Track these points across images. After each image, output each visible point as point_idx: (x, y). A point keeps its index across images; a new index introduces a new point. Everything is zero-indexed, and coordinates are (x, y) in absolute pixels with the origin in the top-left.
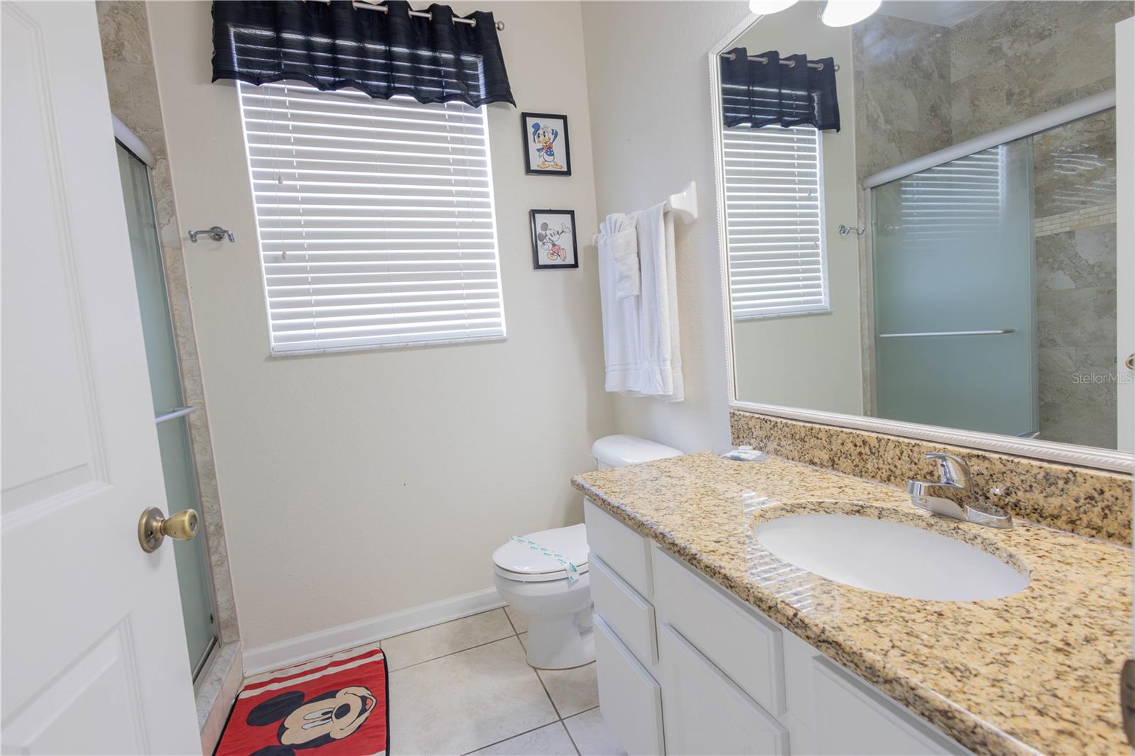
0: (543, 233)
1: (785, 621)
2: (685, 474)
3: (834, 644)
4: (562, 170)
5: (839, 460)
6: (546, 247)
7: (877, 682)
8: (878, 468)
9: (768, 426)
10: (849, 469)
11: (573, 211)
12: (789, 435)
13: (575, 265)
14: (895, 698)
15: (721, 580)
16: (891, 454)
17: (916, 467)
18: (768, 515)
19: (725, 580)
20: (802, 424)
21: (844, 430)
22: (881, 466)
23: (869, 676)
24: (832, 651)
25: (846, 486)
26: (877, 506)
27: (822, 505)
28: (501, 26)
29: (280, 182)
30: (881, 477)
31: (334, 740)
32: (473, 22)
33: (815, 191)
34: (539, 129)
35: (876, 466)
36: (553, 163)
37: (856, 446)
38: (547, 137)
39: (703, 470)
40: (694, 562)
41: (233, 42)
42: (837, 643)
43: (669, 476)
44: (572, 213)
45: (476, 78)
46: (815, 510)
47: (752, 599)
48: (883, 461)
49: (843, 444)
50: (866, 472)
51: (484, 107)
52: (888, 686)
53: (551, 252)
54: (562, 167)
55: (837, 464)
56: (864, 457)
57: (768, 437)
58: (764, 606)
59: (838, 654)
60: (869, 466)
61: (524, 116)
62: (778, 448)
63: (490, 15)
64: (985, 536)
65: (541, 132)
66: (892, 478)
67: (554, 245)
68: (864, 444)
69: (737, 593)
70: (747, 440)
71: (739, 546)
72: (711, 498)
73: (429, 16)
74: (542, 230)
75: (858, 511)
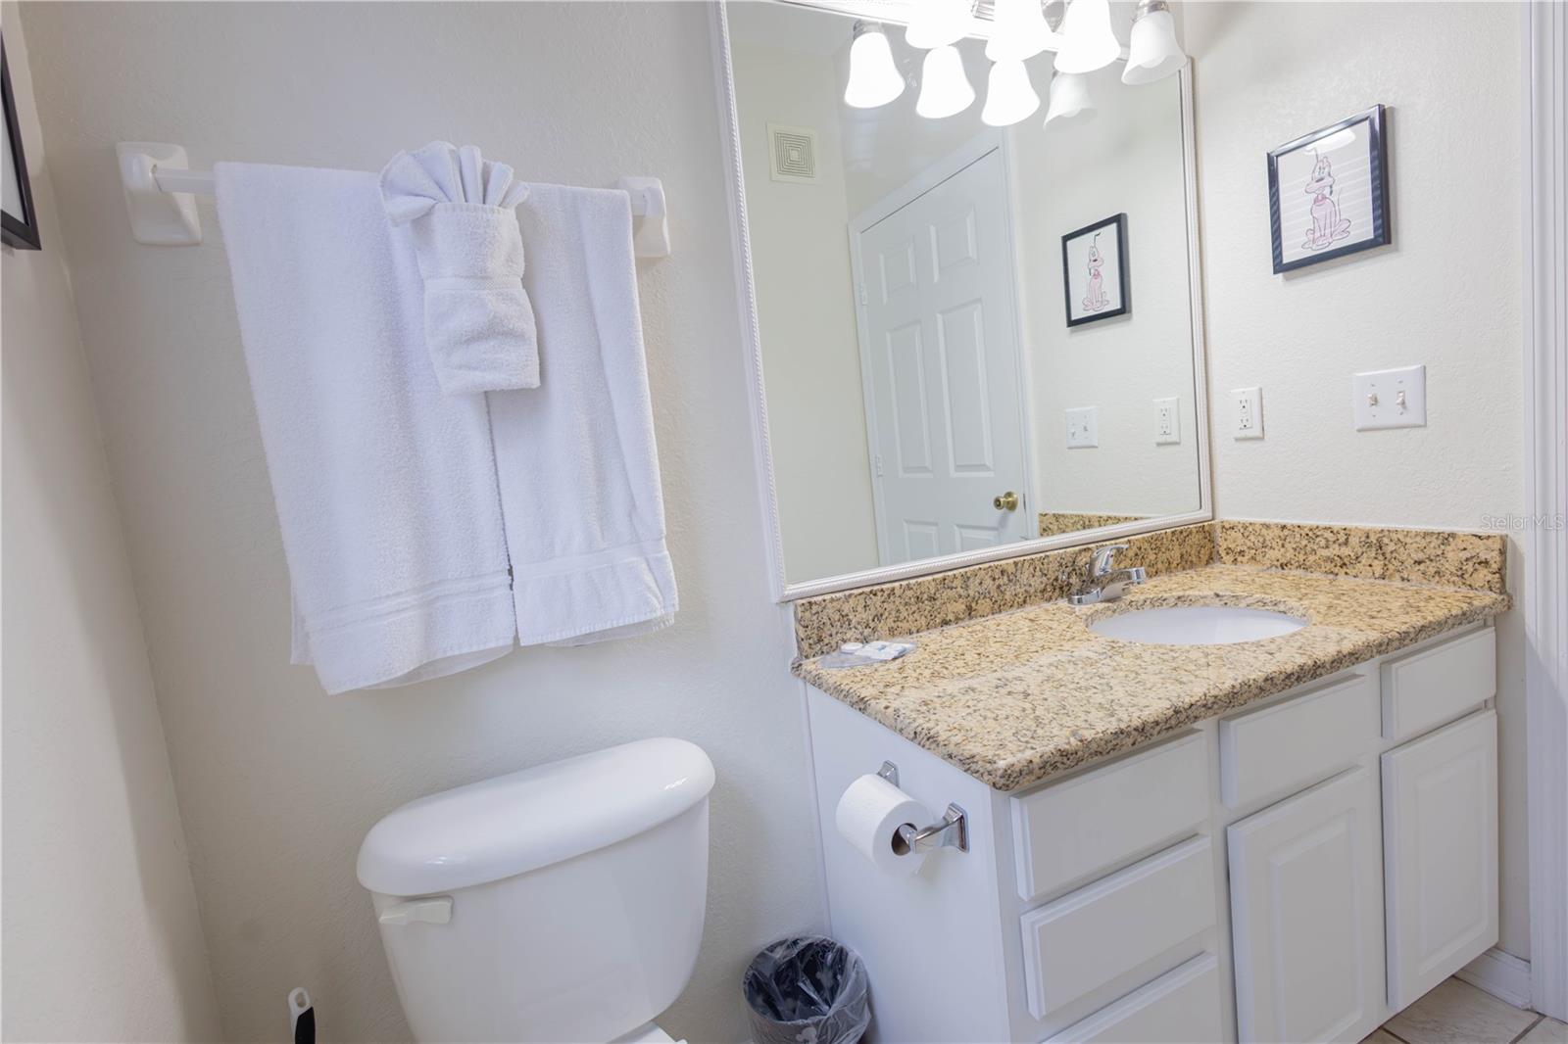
5: (977, 604)
8: (1015, 595)
9: (878, 599)
10: (987, 609)
12: (912, 600)
16: (1026, 574)
20: (930, 578)
21: (981, 566)
22: (1018, 591)
30: (1017, 602)
35: (1013, 593)
37: (994, 580)
48: (1020, 584)
49: (980, 584)
50: (1004, 604)
55: (975, 610)
60: (1007, 596)
62: (896, 625)
64: (1151, 596)
68: (1002, 575)
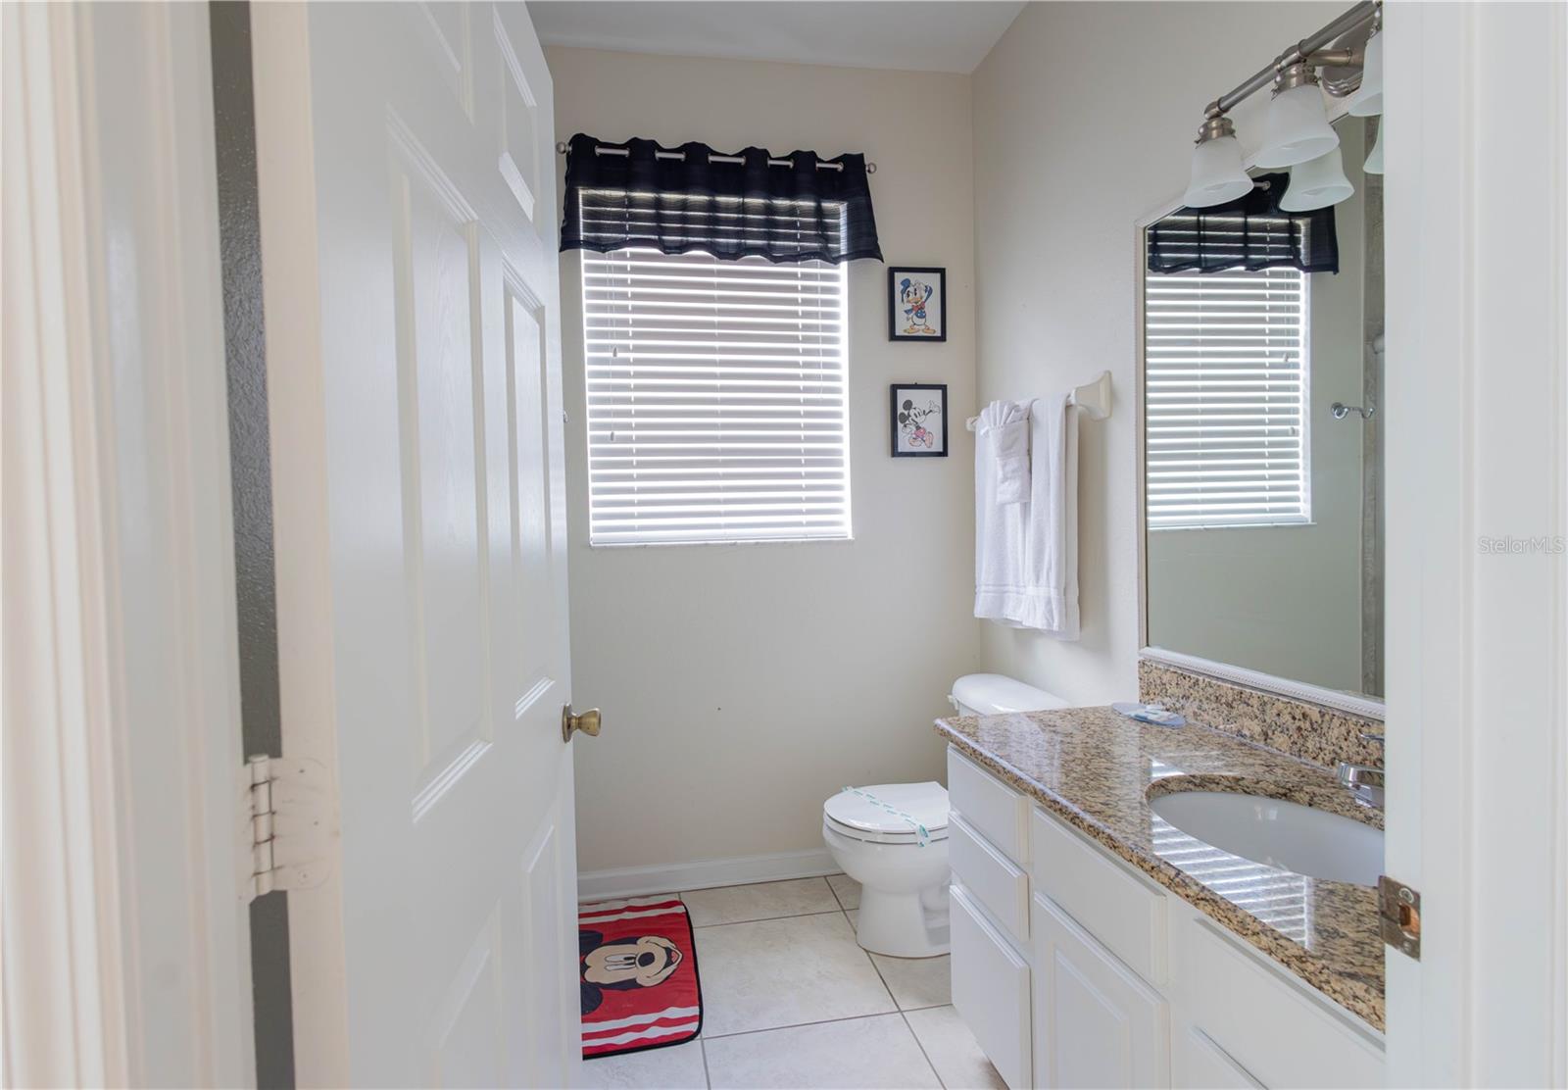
0: (906, 413)
1: (1166, 880)
2: (1075, 732)
3: (1211, 901)
4: (935, 335)
5: (1274, 734)
6: (908, 430)
7: (1246, 935)
8: (1320, 748)
9: (1187, 683)
10: (1285, 745)
11: (945, 386)
12: (1212, 698)
13: (944, 453)
14: (1261, 949)
15: (1104, 840)
16: (1336, 732)
17: (1364, 751)
18: (1170, 786)
19: (1110, 842)
20: (1229, 686)
21: (1280, 698)
22: (1324, 746)
23: (1240, 930)
24: (1209, 908)
25: (1276, 766)
26: (1308, 790)
27: (1241, 783)
28: (872, 170)
29: (615, 355)
30: (1323, 759)
31: (641, 986)
32: (840, 167)
33: (1295, 355)
34: (909, 286)
35: (1318, 745)
36: (923, 327)
37: (1294, 718)
38: (918, 295)
39: (1097, 729)
40: (1077, 821)
41: (581, 206)
42: (1214, 901)
43: (1054, 732)
44: (943, 388)
45: (836, 227)
46: (1231, 788)
47: (1135, 860)
48: (1327, 740)
49: (1279, 715)
50: (1306, 752)
51: (844, 265)
52: (1255, 938)
53: (914, 436)
54: (935, 332)
55: (1271, 739)
56: (1305, 733)
57: (1186, 697)
58: (1146, 866)
59: (1213, 910)
60: (1310, 744)
61: (892, 271)
62: (1199, 712)
63: (861, 157)
65: (911, 289)
66: (1337, 761)
67: (918, 428)
68: (1304, 717)
69: (1120, 854)
70: (1159, 698)
71: (1128, 811)
72: (1103, 760)
73: (790, 164)
74: (904, 408)
75: (1285, 795)
